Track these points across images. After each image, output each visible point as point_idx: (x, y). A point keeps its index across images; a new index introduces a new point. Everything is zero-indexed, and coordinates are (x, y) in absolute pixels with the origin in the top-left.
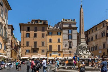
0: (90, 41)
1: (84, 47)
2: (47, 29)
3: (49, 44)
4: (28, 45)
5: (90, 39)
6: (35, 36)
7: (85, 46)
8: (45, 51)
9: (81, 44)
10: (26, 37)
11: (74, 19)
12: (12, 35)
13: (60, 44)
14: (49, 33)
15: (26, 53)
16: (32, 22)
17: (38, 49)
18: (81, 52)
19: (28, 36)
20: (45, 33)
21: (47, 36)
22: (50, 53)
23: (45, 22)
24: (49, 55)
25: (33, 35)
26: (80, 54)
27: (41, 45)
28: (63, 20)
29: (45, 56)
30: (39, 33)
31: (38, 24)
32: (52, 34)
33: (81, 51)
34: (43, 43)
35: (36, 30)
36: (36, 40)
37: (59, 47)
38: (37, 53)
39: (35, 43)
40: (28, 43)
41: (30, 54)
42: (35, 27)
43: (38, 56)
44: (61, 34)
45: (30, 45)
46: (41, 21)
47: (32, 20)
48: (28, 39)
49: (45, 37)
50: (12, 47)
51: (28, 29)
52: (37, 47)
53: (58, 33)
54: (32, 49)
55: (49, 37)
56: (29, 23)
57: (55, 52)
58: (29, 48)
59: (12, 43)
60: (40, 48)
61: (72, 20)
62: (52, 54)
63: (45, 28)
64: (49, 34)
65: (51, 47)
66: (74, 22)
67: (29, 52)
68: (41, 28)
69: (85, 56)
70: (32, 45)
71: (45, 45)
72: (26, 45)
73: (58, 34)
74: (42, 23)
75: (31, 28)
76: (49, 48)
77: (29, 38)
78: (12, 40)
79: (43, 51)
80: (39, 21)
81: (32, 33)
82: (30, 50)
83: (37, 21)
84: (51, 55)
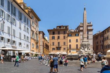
1: (86, 45)
2: (68, 32)
3: (69, 44)
4: (53, 45)
6: (59, 38)
8: (66, 49)
10: (52, 39)
11: (90, 22)
12: (43, 38)
13: (77, 43)
14: (69, 35)
15: (52, 50)
16: (57, 28)
17: (61, 47)
18: (82, 50)
19: (53, 38)
20: (66, 35)
21: (67, 37)
22: (70, 50)
23: (66, 27)
24: (68, 51)
25: (57, 37)
26: (82, 51)
27: (63, 44)
28: (80, 24)
29: (66, 52)
30: (62, 36)
31: (61, 29)
32: (71, 36)
33: (83, 48)
35: (59, 33)
36: (59, 41)
37: (77, 45)
38: (60, 50)
39: (59, 43)
40: (53, 43)
41: (55, 51)
42: (58, 32)
43: (61, 52)
44: (78, 35)
45: (55, 44)
46: (63, 27)
47: (57, 27)
48: (53, 41)
49: (66, 38)
50: (43, 46)
51: (54, 33)
52: (60, 46)
53: (76, 35)
54: (56, 47)
55: (69, 38)
56: (54, 28)
57: (73, 49)
59: (43, 43)
60: (62, 47)
61: (88, 23)
62: (72, 51)
63: (66, 32)
64: (69, 36)
65: (70, 45)
66: (90, 25)
68: (63, 32)
70: (56, 44)
71: (66, 44)
72: (52, 45)
73: (76, 36)
74: (64, 28)
75: (55, 32)
76: (69, 46)
78: (43, 42)
79: (64, 49)
80: (62, 27)
81: (56, 36)
82: (55, 48)
83: (60, 27)
84: (70, 52)
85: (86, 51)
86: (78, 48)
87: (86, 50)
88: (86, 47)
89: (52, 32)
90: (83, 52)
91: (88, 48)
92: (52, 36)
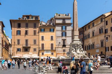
0: (86, 39)
1: (78, 46)
2: (39, 26)
3: (41, 42)
4: (19, 43)
5: (86, 36)
6: (26, 33)
7: (79, 44)
8: (37, 50)
9: (75, 42)
10: (17, 34)
11: (69, 14)
12: (2, 33)
13: (53, 42)
14: (41, 29)
15: (17, 52)
16: (23, 18)
17: (30, 47)
18: (74, 51)
19: (19, 33)
20: (37, 30)
21: (39, 33)
22: (42, 52)
23: (37, 17)
24: (41, 54)
26: (73, 53)
27: (33, 43)
28: (56, 15)
29: (37, 55)
30: (31, 30)
31: (29, 20)
32: (44, 31)
33: (74, 50)
34: (35, 41)
35: (27, 26)
36: (27, 37)
38: (29, 52)
39: (27, 41)
40: (18, 41)
41: (21, 53)
42: (26, 24)
43: (30, 55)
44: (54, 31)
45: (21, 43)
46: (32, 17)
47: (23, 16)
48: (18, 37)
49: (37, 34)
50: (3, 45)
51: (19, 26)
52: (29, 46)
53: (50, 29)
54: (23, 47)
55: (41, 34)
56: (20, 19)
57: (47, 51)
58: (20, 47)
59: (2, 41)
60: (32, 47)
61: (66, 15)
62: (45, 53)
63: (37, 25)
64: (41, 31)
65: (43, 45)
66: (68, 17)
67: (20, 51)
68: (33, 25)
69: (79, 55)
70: (23, 43)
71: (37, 43)
72: (16, 43)
73: (50, 31)
74: (34, 19)
75: (22, 25)
76: (41, 46)
77: (20, 35)
78: (2, 38)
79: (35, 50)
80: (30, 17)
81: (23, 30)
82: (21, 49)
83: (28, 17)
84: (43, 54)
85: (78, 54)
86: (54, 49)
87: (78, 51)
88: (78, 48)
89: (17, 23)
90: (75, 55)
91: (80, 50)
92: (16, 29)
